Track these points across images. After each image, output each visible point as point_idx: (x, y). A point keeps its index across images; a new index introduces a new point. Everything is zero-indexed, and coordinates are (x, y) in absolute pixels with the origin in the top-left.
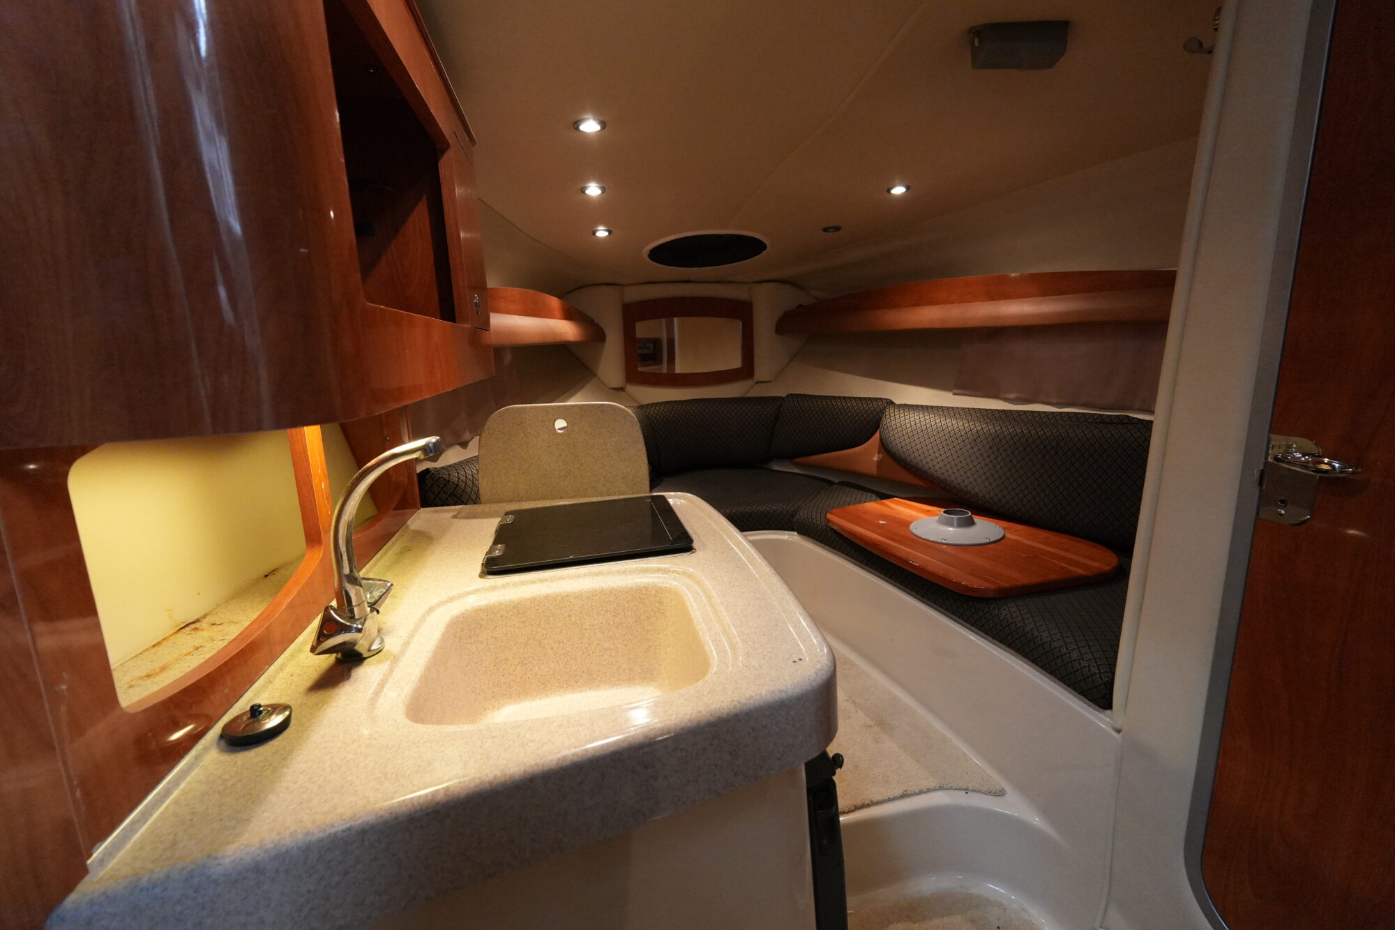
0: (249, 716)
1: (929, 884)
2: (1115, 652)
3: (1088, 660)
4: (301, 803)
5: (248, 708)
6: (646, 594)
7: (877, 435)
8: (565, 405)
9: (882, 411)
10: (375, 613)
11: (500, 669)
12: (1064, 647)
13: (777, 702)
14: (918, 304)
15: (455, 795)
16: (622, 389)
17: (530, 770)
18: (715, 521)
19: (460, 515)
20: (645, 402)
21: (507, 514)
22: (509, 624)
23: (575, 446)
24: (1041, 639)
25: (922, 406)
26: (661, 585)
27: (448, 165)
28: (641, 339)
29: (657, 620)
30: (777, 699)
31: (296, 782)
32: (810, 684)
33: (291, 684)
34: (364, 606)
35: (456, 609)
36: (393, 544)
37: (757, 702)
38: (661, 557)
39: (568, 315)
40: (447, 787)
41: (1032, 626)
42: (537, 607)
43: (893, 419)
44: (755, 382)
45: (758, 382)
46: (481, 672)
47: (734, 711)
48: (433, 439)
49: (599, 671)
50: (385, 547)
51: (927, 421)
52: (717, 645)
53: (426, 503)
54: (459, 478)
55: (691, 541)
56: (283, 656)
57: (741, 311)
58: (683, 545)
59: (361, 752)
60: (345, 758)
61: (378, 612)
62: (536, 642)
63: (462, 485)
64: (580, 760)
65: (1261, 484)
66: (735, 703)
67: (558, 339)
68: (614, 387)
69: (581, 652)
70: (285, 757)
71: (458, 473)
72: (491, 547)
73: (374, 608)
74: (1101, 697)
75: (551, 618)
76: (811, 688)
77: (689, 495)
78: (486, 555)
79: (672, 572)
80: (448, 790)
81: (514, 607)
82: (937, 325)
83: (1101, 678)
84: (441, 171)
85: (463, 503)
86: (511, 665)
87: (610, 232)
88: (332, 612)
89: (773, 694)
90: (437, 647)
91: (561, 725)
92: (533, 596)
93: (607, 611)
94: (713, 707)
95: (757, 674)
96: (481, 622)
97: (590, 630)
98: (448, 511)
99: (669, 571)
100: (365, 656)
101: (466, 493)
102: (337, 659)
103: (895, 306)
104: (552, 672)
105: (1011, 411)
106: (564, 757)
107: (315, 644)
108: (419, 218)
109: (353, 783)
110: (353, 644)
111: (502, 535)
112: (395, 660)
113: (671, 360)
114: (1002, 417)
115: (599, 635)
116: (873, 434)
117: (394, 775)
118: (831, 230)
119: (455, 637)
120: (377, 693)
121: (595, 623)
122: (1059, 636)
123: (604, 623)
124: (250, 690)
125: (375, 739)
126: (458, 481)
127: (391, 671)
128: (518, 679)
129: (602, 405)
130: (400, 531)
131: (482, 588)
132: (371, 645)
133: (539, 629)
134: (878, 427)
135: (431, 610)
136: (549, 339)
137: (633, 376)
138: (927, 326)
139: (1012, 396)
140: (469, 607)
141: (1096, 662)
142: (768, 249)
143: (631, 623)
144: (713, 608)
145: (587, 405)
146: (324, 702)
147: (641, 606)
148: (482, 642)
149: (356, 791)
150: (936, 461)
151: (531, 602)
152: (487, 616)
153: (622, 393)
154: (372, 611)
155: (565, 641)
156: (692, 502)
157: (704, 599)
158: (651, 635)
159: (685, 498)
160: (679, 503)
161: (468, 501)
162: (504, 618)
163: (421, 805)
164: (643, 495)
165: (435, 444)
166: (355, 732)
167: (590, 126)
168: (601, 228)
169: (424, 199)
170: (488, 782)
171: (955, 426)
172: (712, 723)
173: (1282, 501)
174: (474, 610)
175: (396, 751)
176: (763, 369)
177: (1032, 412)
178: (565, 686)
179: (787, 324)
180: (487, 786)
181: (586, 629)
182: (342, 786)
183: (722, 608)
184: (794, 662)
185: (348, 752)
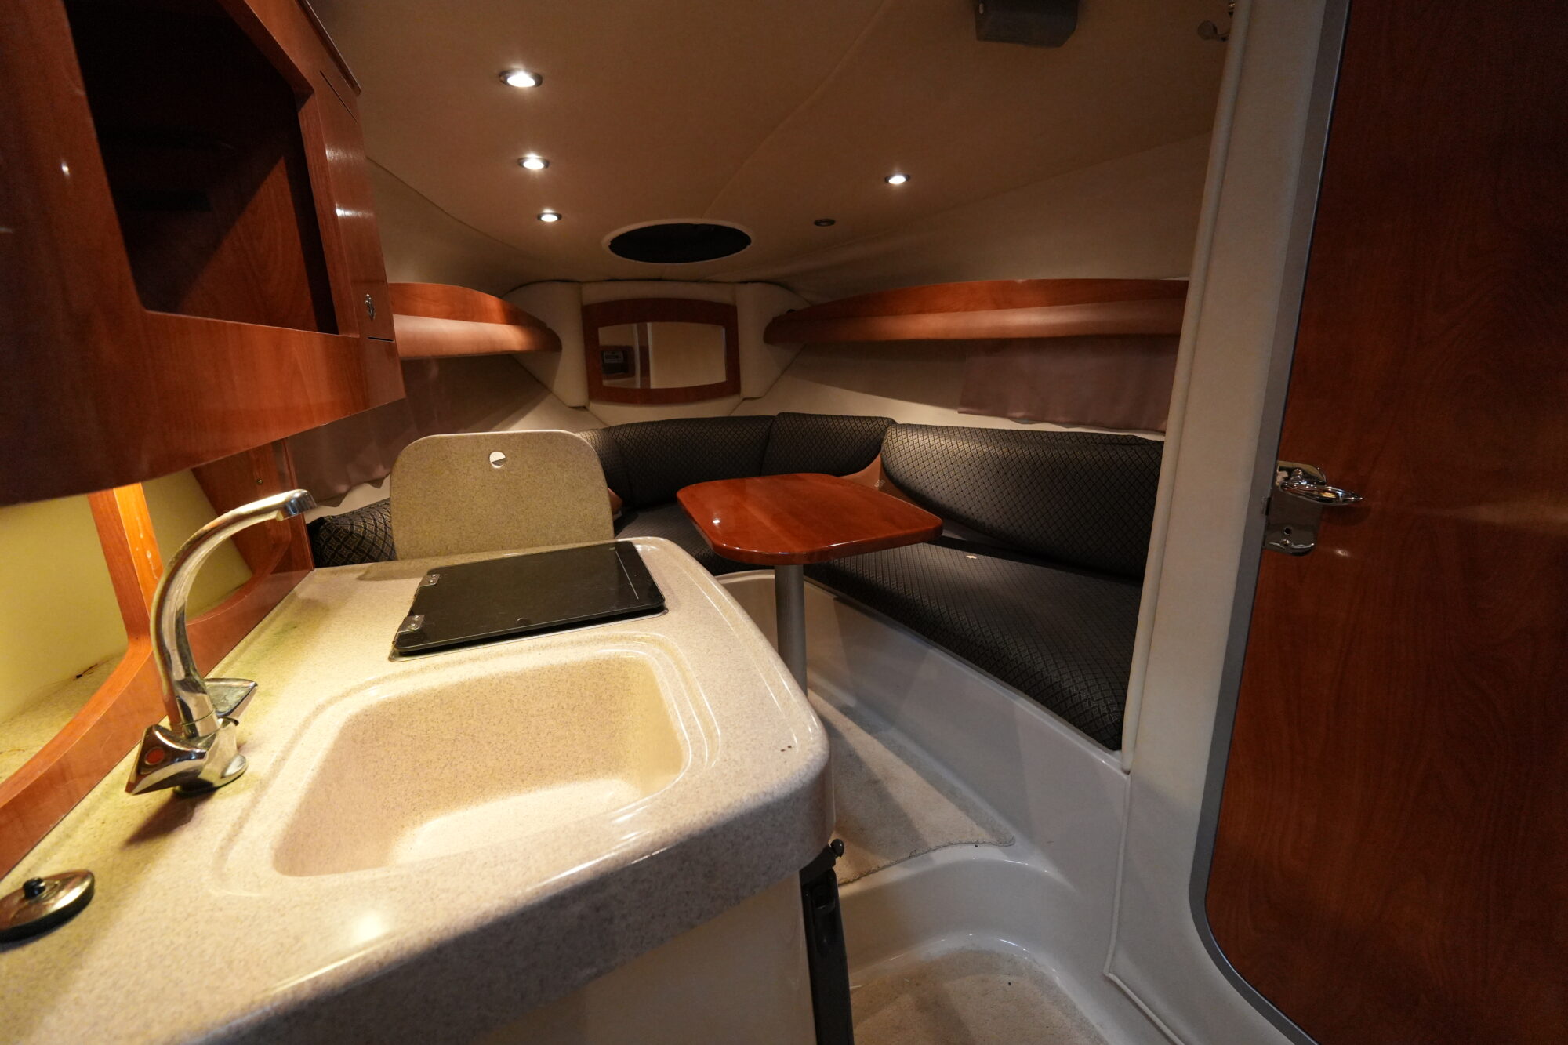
0: (23, 896)
1: (939, 947)
2: (1123, 689)
3: (1097, 700)
4: (96, 1024)
5: (21, 886)
6: (607, 668)
7: (879, 458)
8: (502, 434)
9: (884, 432)
10: (232, 724)
11: (421, 774)
12: (1074, 687)
13: (761, 807)
14: (921, 311)
15: (328, 987)
16: (584, 408)
17: (437, 937)
18: (692, 573)
19: (369, 576)
20: (613, 423)
21: (431, 573)
22: (429, 718)
23: (517, 484)
24: (1051, 680)
25: (926, 426)
26: (625, 657)
27: (312, 117)
28: (607, 348)
29: (622, 698)
30: (760, 804)
31: (91, 991)
32: (800, 780)
33: (101, 836)
34: (212, 718)
35: (354, 706)
36: (273, 620)
37: (736, 811)
38: (625, 622)
39: (513, 317)
40: (316, 978)
41: (1042, 665)
42: (467, 694)
43: (895, 440)
44: (742, 398)
45: (745, 399)
46: (395, 781)
47: (708, 825)
48: (296, 493)
49: (551, 765)
50: (260, 625)
51: (932, 443)
52: (691, 733)
53: (321, 562)
54: (365, 528)
55: (663, 599)
56: (90, 796)
57: (724, 316)
58: (650, 605)
59: (197, 932)
60: (172, 943)
61: (236, 723)
62: (467, 737)
63: (370, 537)
64: (506, 913)
65: (1267, 513)
66: (710, 814)
67: (499, 348)
68: (574, 405)
69: (528, 744)
70: (77, 955)
71: (364, 522)
72: (405, 619)
73: (231, 719)
74: (1110, 737)
75: (486, 706)
76: (802, 785)
77: (661, 539)
78: (399, 630)
79: (639, 640)
80: (317, 982)
81: (436, 696)
82: (941, 336)
83: (1111, 719)
84: (303, 125)
85: (372, 559)
86: (436, 768)
87: (560, 217)
88: (158, 734)
89: (756, 798)
90: (327, 761)
91: (486, 863)
92: (462, 680)
93: (558, 692)
94: (682, 823)
95: (738, 770)
96: (392, 719)
97: (538, 716)
98: (353, 571)
99: (634, 639)
100: (217, 783)
101: (377, 547)
102: (175, 792)
103: (894, 313)
104: (491, 772)
105: (1018, 431)
106: (485, 913)
107: (133, 780)
108: (276, 187)
109: (181, 981)
110: (196, 772)
111: (423, 602)
112: (262, 786)
113: (646, 371)
114: (1010, 437)
115: (551, 722)
116: (874, 457)
117: (243, 963)
118: (822, 224)
119: (355, 741)
120: (231, 839)
121: (544, 707)
122: (1069, 676)
123: (556, 706)
124: (31, 854)
125: (221, 910)
126: (365, 533)
127: (255, 802)
128: (447, 785)
129: (550, 433)
130: (283, 602)
131: (393, 675)
132: (225, 769)
133: (471, 722)
134: (879, 450)
135: (320, 709)
136: (485, 348)
137: (597, 392)
138: (931, 337)
139: (1019, 414)
140: (374, 702)
141: (1105, 702)
142: (752, 244)
143: (590, 704)
144: (687, 684)
145: (531, 434)
146: (148, 860)
147: (601, 682)
148: (395, 745)
149: (183, 995)
150: (941, 487)
151: (458, 688)
152: (400, 710)
153: (584, 413)
154: (225, 723)
155: (506, 733)
156: (665, 549)
157: (677, 672)
158: (615, 717)
159: (656, 544)
160: (649, 550)
161: (379, 557)
162: (423, 710)
163: (276, 1010)
164: (607, 542)
165: (298, 500)
166: (191, 902)
167: (521, 80)
168: (547, 211)
169: (282, 162)
170: (378, 962)
171: (961, 448)
172: (681, 843)
173: (1288, 531)
174: (381, 705)
175: (250, 926)
176: (751, 383)
177: (1039, 432)
178: (508, 786)
179: (776, 332)
180: (376, 967)
181: (532, 716)
182: (163, 989)
183: (698, 685)
184: (783, 750)
185: (178, 934)
